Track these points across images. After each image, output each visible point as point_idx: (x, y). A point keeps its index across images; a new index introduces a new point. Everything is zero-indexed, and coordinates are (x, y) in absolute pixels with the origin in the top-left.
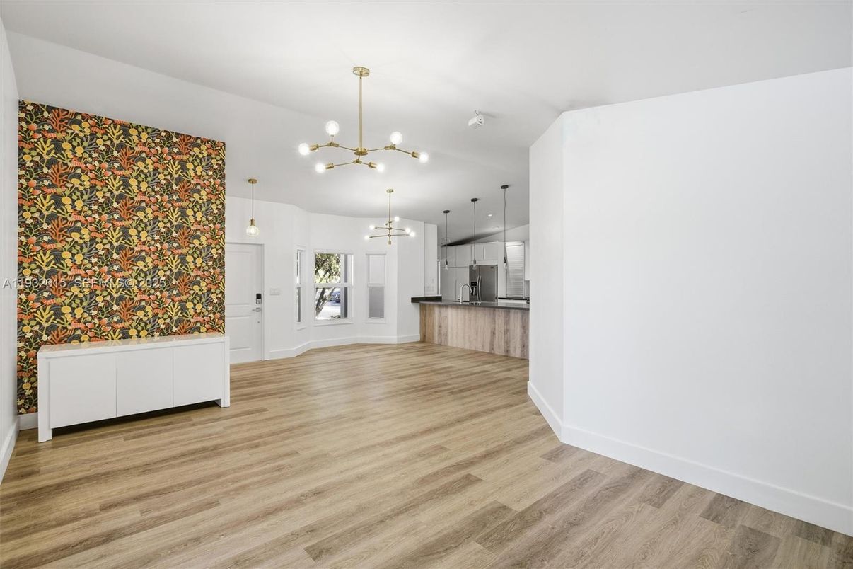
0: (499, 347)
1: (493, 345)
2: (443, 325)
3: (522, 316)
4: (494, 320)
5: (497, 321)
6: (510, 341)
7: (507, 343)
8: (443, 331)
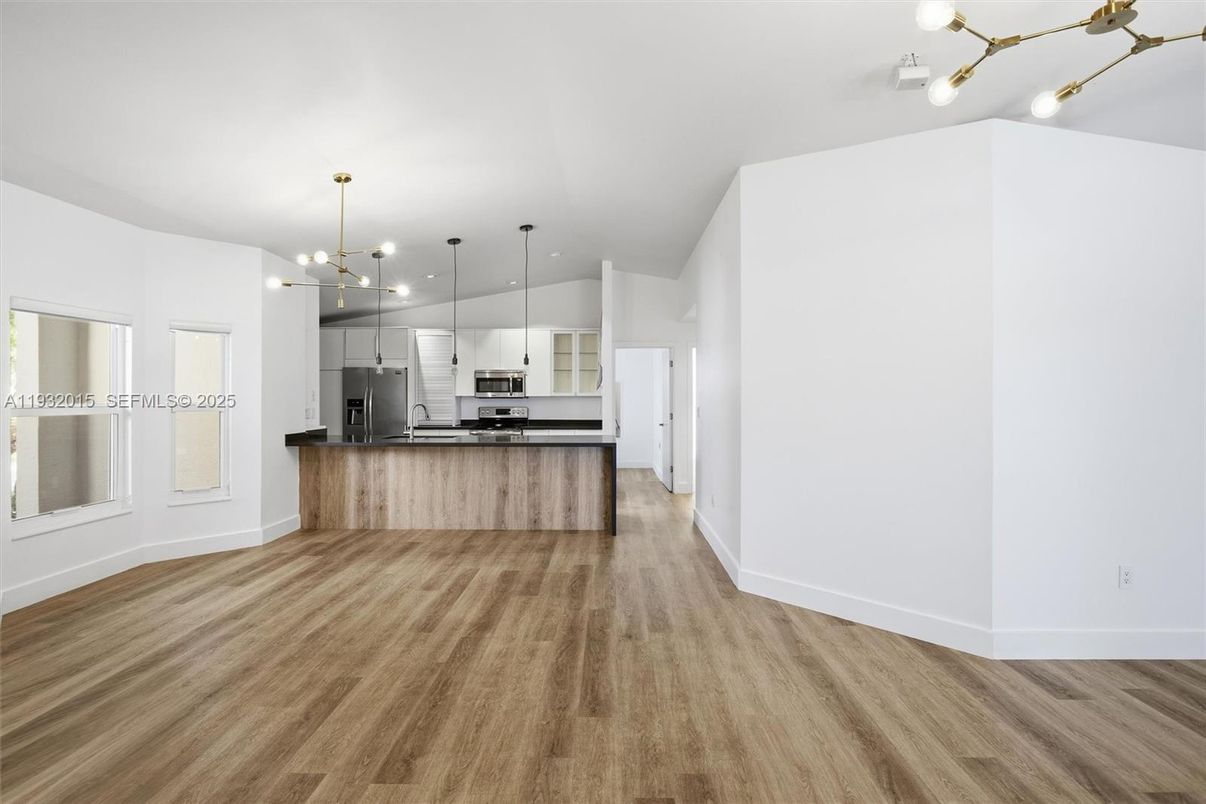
0: (517, 516)
1: (503, 515)
2: (372, 486)
3: (566, 457)
4: (505, 468)
5: (511, 470)
6: (539, 504)
7: (535, 507)
8: (372, 500)
